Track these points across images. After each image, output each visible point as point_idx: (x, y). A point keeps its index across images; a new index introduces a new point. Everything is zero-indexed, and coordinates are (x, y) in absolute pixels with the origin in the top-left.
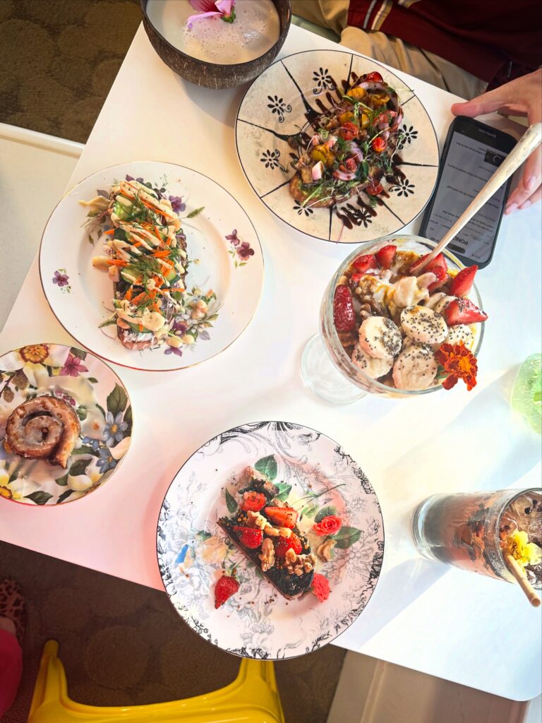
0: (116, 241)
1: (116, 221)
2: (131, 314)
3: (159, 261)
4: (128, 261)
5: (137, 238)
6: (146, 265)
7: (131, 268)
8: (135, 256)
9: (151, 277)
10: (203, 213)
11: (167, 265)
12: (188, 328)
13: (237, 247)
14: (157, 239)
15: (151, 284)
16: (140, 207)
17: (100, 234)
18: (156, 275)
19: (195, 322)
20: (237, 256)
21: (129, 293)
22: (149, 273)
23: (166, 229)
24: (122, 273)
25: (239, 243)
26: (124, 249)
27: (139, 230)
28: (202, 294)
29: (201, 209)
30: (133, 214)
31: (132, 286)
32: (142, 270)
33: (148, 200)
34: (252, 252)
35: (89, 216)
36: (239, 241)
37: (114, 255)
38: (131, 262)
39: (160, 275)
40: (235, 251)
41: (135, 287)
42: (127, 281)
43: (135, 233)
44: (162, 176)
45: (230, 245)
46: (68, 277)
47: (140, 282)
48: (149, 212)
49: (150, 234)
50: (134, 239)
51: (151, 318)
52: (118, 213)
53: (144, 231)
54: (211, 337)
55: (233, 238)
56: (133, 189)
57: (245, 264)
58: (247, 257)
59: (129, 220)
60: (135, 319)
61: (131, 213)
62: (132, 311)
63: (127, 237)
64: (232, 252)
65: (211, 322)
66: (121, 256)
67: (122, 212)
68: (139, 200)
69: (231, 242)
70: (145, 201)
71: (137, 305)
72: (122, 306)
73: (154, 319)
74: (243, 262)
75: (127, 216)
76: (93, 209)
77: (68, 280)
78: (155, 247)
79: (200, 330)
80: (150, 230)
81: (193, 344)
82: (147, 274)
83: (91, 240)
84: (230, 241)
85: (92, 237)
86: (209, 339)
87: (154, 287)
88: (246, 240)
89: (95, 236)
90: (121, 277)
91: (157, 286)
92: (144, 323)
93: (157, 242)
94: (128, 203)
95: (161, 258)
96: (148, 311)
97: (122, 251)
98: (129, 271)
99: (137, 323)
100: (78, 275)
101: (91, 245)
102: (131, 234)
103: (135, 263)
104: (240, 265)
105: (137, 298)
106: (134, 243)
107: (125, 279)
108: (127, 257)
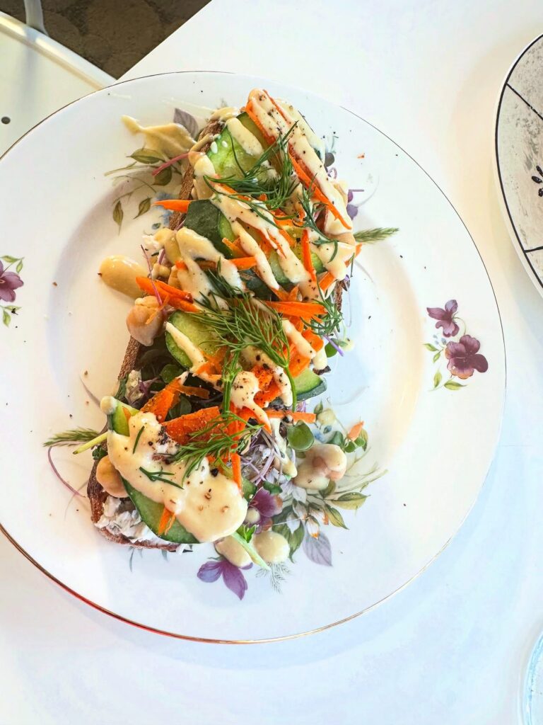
0: (187, 234)
1: (205, 178)
2: (153, 467)
3: (287, 326)
4: (200, 298)
5: (250, 242)
6: (247, 326)
7: (201, 323)
8: (223, 289)
9: (247, 367)
10: (389, 240)
11: (303, 345)
12: (278, 511)
13: (448, 340)
14: (301, 266)
15: (246, 389)
16: (279, 171)
17: (144, 207)
18: (266, 367)
19: (301, 495)
20: (444, 361)
21: (168, 396)
22: (250, 352)
23: (331, 248)
24: (169, 326)
25: (454, 334)
26: (199, 260)
27: (261, 224)
28: (336, 427)
29: (390, 232)
30: (256, 180)
31: (184, 376)
32: (228, 336)
33: (304, 158)
34: (482, 365)
35: (133, 156)
36: (457, 328)
37: (164, 269)
38: (206, 304)
39: (279, 370)
40: (441, 347)
41: (192, 381)
42: (177, 355)
43: (247, 227)
44: (329, 134)
45: (431, 331)
46: (21, 283)
47: (214, 371)
48: (300, 189)
49: (285, 245)
50: (239, 245)
51: (208, 497)
52: (218, 160)
53: (275, 231)
54: (335, 558)
55: (446, 317)
56: (278, 117)
57: (459, 385)
58: (467, 372)
59: (242, 188)
60: (158, 484)
61: (252, 173)
62: (156, 457)
63: (224, 231)
64: (434, 349)
65: (345, 511)
66: (182, 276)
67: (230, 163)
68: (286, 150)
69: (438, 326)
70: (298, 159)
71: (181, 443)
72: (134, 432)
73: (216, 504)
74: (456, 380)
75: (239, 178)
76: (150, 147)
77: (17, 291)
78: (287, 285)
79: (311, 529)
80: (288, 235)
81: (281, 567)
82: (241, 355)
83: (118, 213)
84: (435, 321)
85: (124, 208)
86: (329, 563)
87: (251, 403)
88: (475, 333)
89: (130, 208)
90: (161, 336)
91: (258, 399)
92: (179, 509)
93: (298, 274)
94: (253, 146)
95: (294, 320)
96: (207, 469)
97: (193, 266)
98: (192, 329)
99: (157, 498)
100: (50, 285)
101: (114, 225)
102: (237, 227)
103: (217, 310)
104: (446, 385)
105: (189, 418)
106: (236, 254)
107: (171, 347)
108: (200, 286)
